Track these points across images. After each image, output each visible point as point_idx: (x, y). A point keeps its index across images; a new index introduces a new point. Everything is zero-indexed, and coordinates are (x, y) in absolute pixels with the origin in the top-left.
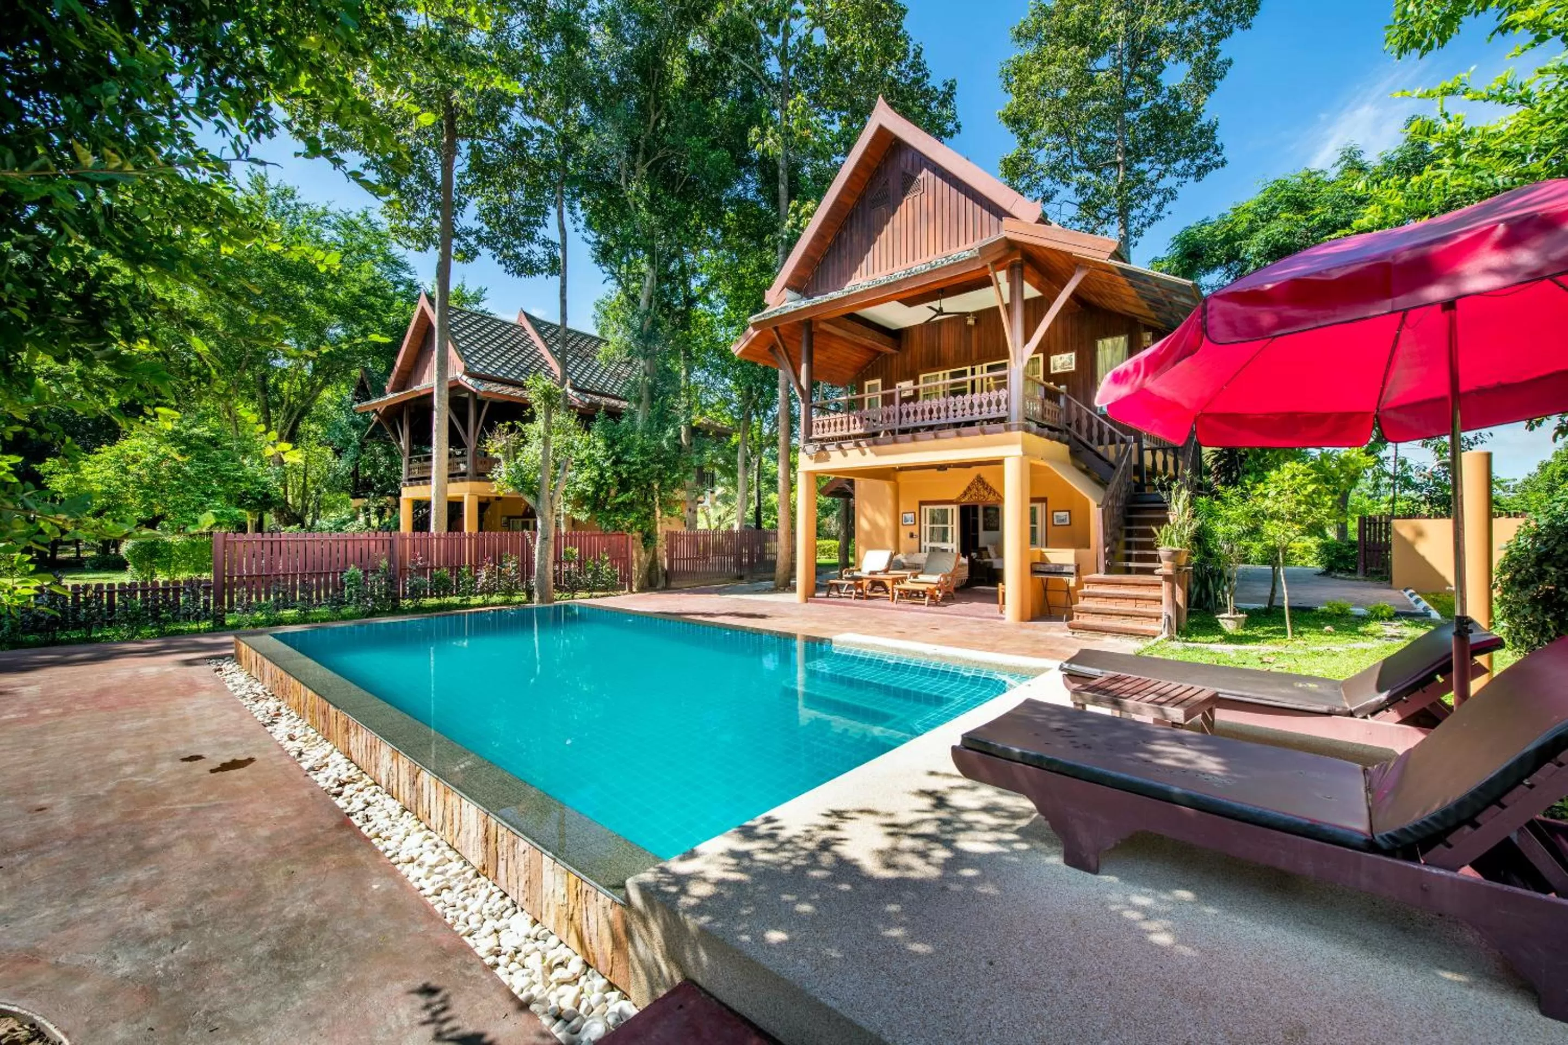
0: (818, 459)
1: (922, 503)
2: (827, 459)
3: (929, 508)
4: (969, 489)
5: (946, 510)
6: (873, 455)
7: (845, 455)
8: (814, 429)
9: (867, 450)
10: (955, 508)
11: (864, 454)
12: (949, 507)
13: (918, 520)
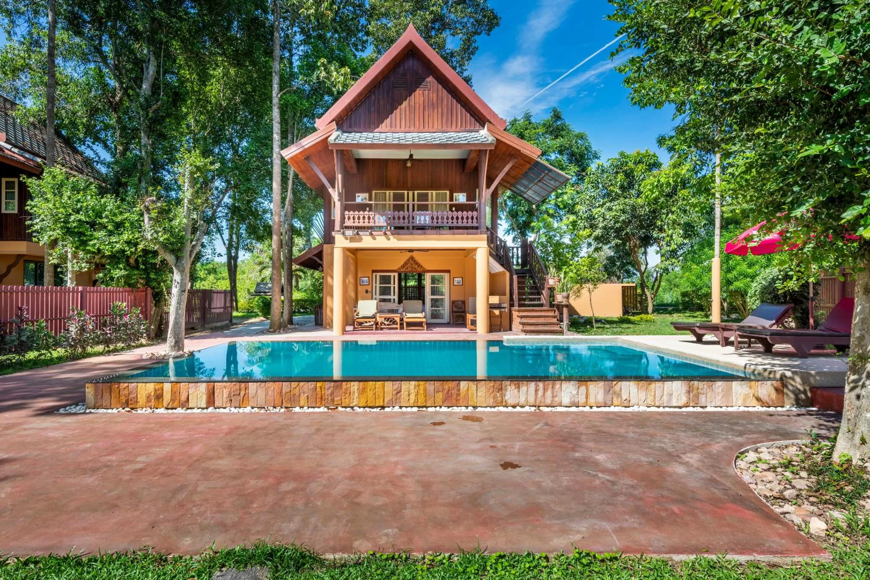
0: (352, 240)
1: (374, 271)
2: (360, 240)
3: (378, 274)
4: (406, 263)
5: (390, 276)
6: (395, 240)
7: (374, 239)
8: (346, 220)
9: (391, 237)
10: (396, 275)
11: (389, 239)
12: (392, 274)
13: (370, 283)
